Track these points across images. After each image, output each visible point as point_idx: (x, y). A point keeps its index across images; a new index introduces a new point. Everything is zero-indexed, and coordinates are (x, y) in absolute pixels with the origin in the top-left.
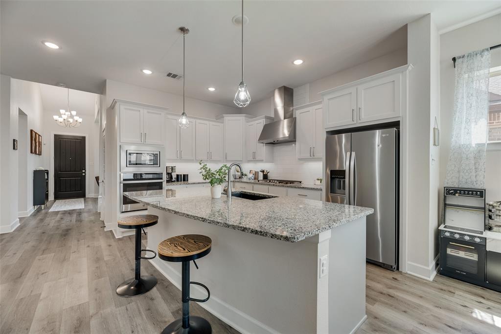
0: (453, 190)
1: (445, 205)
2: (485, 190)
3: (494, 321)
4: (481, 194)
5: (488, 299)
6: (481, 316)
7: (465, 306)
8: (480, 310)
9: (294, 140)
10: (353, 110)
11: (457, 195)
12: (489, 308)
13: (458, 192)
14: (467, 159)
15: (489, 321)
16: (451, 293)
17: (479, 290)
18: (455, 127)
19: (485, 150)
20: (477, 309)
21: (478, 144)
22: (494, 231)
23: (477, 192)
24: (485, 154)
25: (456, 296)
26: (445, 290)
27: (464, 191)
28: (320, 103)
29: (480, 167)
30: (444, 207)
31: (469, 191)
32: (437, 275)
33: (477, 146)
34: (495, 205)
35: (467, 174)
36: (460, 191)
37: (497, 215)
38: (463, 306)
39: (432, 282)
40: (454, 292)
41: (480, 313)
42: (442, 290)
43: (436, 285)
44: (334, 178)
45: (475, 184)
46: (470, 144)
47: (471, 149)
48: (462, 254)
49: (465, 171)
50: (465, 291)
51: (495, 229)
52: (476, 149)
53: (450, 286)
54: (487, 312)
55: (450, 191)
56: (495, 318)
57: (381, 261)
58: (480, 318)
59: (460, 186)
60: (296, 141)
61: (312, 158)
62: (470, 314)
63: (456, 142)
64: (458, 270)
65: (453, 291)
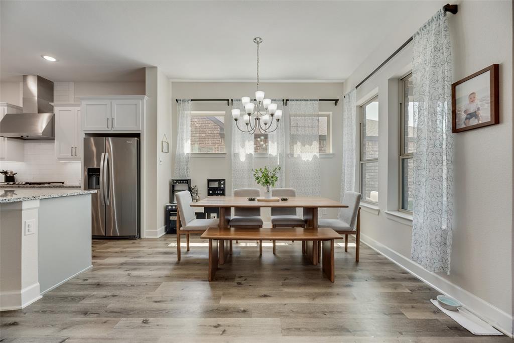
1: (174, 190)
2: (190, 179)
4: (188, 182)
7: (167, 244)
9: (53, 138)
10: (108, 119)
11: (177, 184)
13: (178, 181)
19: (191, 157)
28: (79, 105)
33: (187, 155)
39: (158, 238)
44: (92, 175)
57: (118, 235)
60: (54, 139)
61: (74, 157)
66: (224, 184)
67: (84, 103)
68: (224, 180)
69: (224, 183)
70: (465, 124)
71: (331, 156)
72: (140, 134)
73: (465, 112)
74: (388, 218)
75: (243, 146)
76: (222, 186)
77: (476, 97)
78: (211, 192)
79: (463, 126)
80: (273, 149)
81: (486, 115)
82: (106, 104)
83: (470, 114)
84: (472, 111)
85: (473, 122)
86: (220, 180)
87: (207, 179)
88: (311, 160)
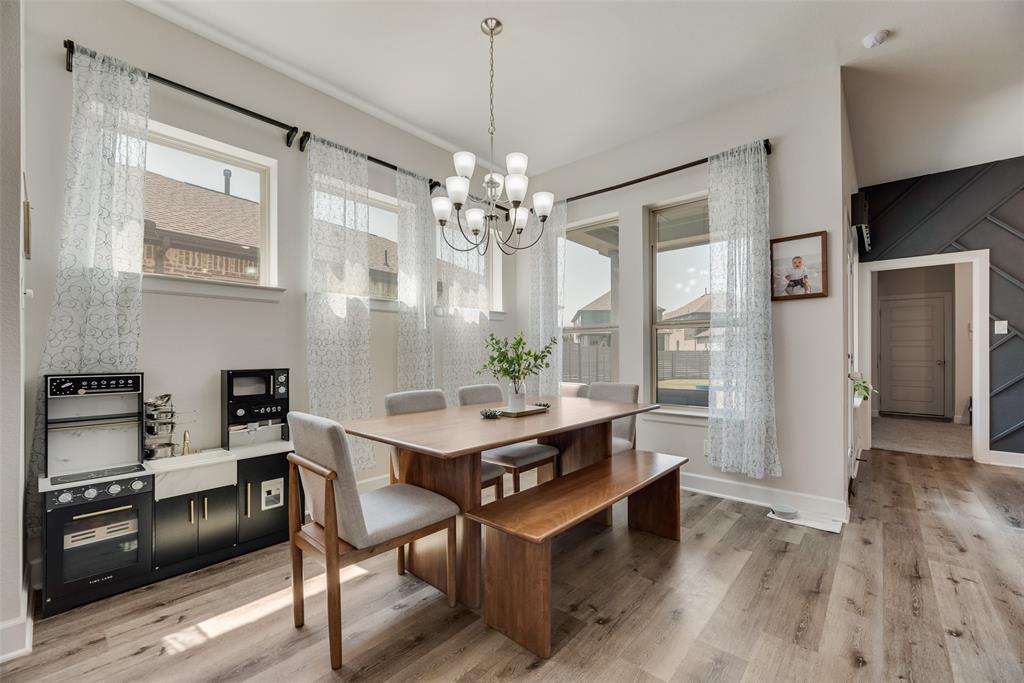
0: (71, 380)
1: (47, 422)
2: (142, 374)
3: (204, 634)
4: (133, 383)
5: (171, 602)
6: (182, 643)
7: (143, 650)
8: (172, 632)
11: (82, 392)
12: (181, 618)
13: (85, 383)
14: (103, 303)
15: (198, 640)
16: (96, 645)
17: (145, 597)
18: (70, 221)
19: (140, 289)
20: (168, 634)
21: (125, 273)
22: (158, 458)
23: (126, 379)
24: (139, 295)
25: (110, 643)
26: (79, 650)
27: (99, 380)
29: (127, 325)
30: (42, 429)
31: (109, 380)
32: (35, 626)
33: (122, 278)
34: (159, 402)
35: (101, 340)
36: (89, 380)
37: (161, 424)
38: (138, 653)
39: (32, 654)
40: (102, 636)
41: (175, 638)
42: (70, 654)
43: (49, 651)
45: (118, 363)
46: (110, 269)
47: (113, 283)
48: (101, 534)
49: (99, 334)
50: (124, 616)
51: (160, 452)
52: (120, 284)
53: (85, 629)
54: (181, 628)
55: (60, 386)
56: (203, 625)
58: (181, 648)
59: (84, 371)
62: (163, 656)
63: (75, 261)
64: (93, 579)
65: (96, 636)
66: (286, 384)
68: (286, 371)
69: (287, 378)
70: (787, 292)
71: (502, 317)
73: (787, 277)
74: (645, 420)
75: (340, 275)
76: (282, 390)
77: (803, 262)
78: (241, 412)
79: (785, 294)
81: (815, 284)
83: (794, 281)
84: (797, 277)
85: (798, 290)
86: (272, 372)
87: (222, 371)
88: (478, 322)
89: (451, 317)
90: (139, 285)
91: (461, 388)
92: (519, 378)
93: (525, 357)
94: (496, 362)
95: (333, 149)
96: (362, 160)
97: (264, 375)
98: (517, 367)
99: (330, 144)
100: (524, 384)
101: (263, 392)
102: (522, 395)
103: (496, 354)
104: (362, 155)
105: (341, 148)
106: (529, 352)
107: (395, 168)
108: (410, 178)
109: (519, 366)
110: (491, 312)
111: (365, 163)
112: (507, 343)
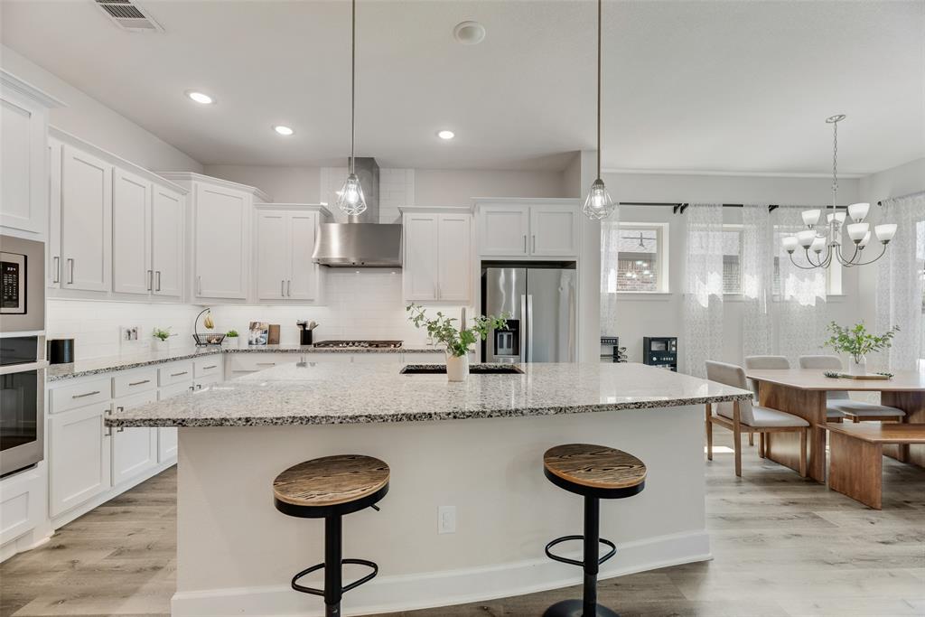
66: (676, 346)
67: (483, 209)
68: (676, 339)
69: (676, 342)
71: (841, 299)
72: (575, 262)
75: (705, 281)
76: (674, 348)
78: (655, 359)
80: (751, 286)
82: (521, 212)
86: (669, 339)
87: (644, 338)
88: (814, 305)
89: (787, 301)
90: (616, 297)
91: (802, 356)
92: (859, 353)
93: (865, 339)
94: (837, 341)
95: (701, 208)
96: (718, 208)
97: (665, 341)
98: (857, 345)
99: (699, 205)
100: (864, 358)
101: (664, 349)
102: (863, 365)
103: (837, 336)
104: (719, 205)
105: (706, 205)
106: (870, 337)
107: (742, 206)
108: (754, 209)
109: (860, 344)
110: (827, 296)
111: (721, 209)
112: (848, 330)
